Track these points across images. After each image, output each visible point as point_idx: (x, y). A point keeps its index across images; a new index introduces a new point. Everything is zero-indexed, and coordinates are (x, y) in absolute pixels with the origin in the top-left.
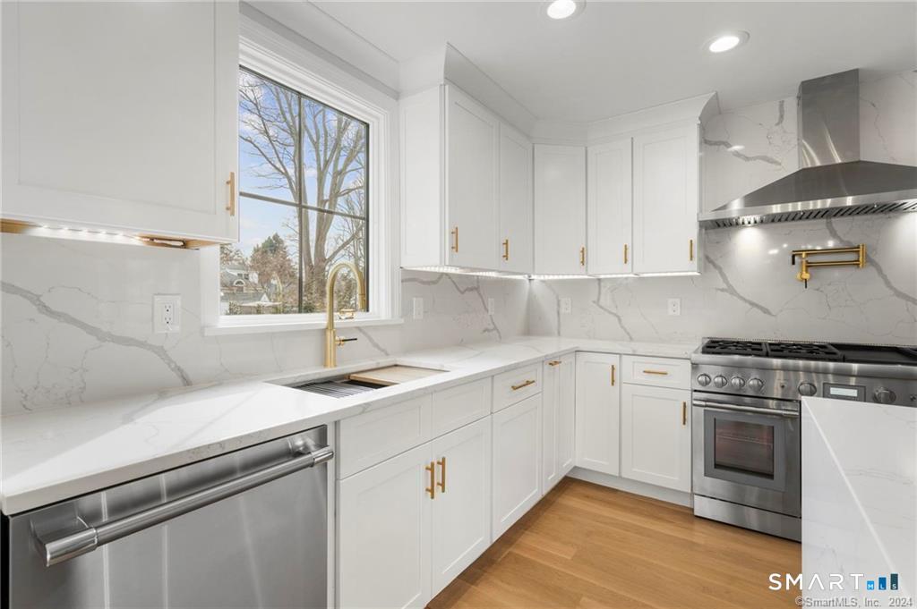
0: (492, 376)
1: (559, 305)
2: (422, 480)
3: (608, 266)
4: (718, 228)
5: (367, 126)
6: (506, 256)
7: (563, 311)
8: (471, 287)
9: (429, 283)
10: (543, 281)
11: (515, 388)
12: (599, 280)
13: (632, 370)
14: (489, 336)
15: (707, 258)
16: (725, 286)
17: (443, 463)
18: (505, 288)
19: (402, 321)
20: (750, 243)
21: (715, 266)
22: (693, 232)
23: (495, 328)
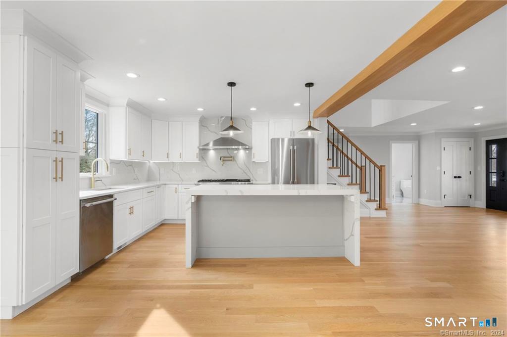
0: (143, 188)
1: (160, 170)
2: (128, 211)
3: (175, 158)
4: (204, 150)
5: (98, 114)
6: (143, 156)
7: (161, 173)
8: (129, 165)
9: (117, 164)
10: (154, 163)
11: (148, 192)
12: (173, 163)
13: (181, 188)
14: (136, 181)
15: (202, 157)
16: (206, 165)
17: (133, 208)
18: (141, 165)
19: (110, 176)
20: (212, 153)
21: (205, 160)
22: (197, 151)
23: (137, 179)
